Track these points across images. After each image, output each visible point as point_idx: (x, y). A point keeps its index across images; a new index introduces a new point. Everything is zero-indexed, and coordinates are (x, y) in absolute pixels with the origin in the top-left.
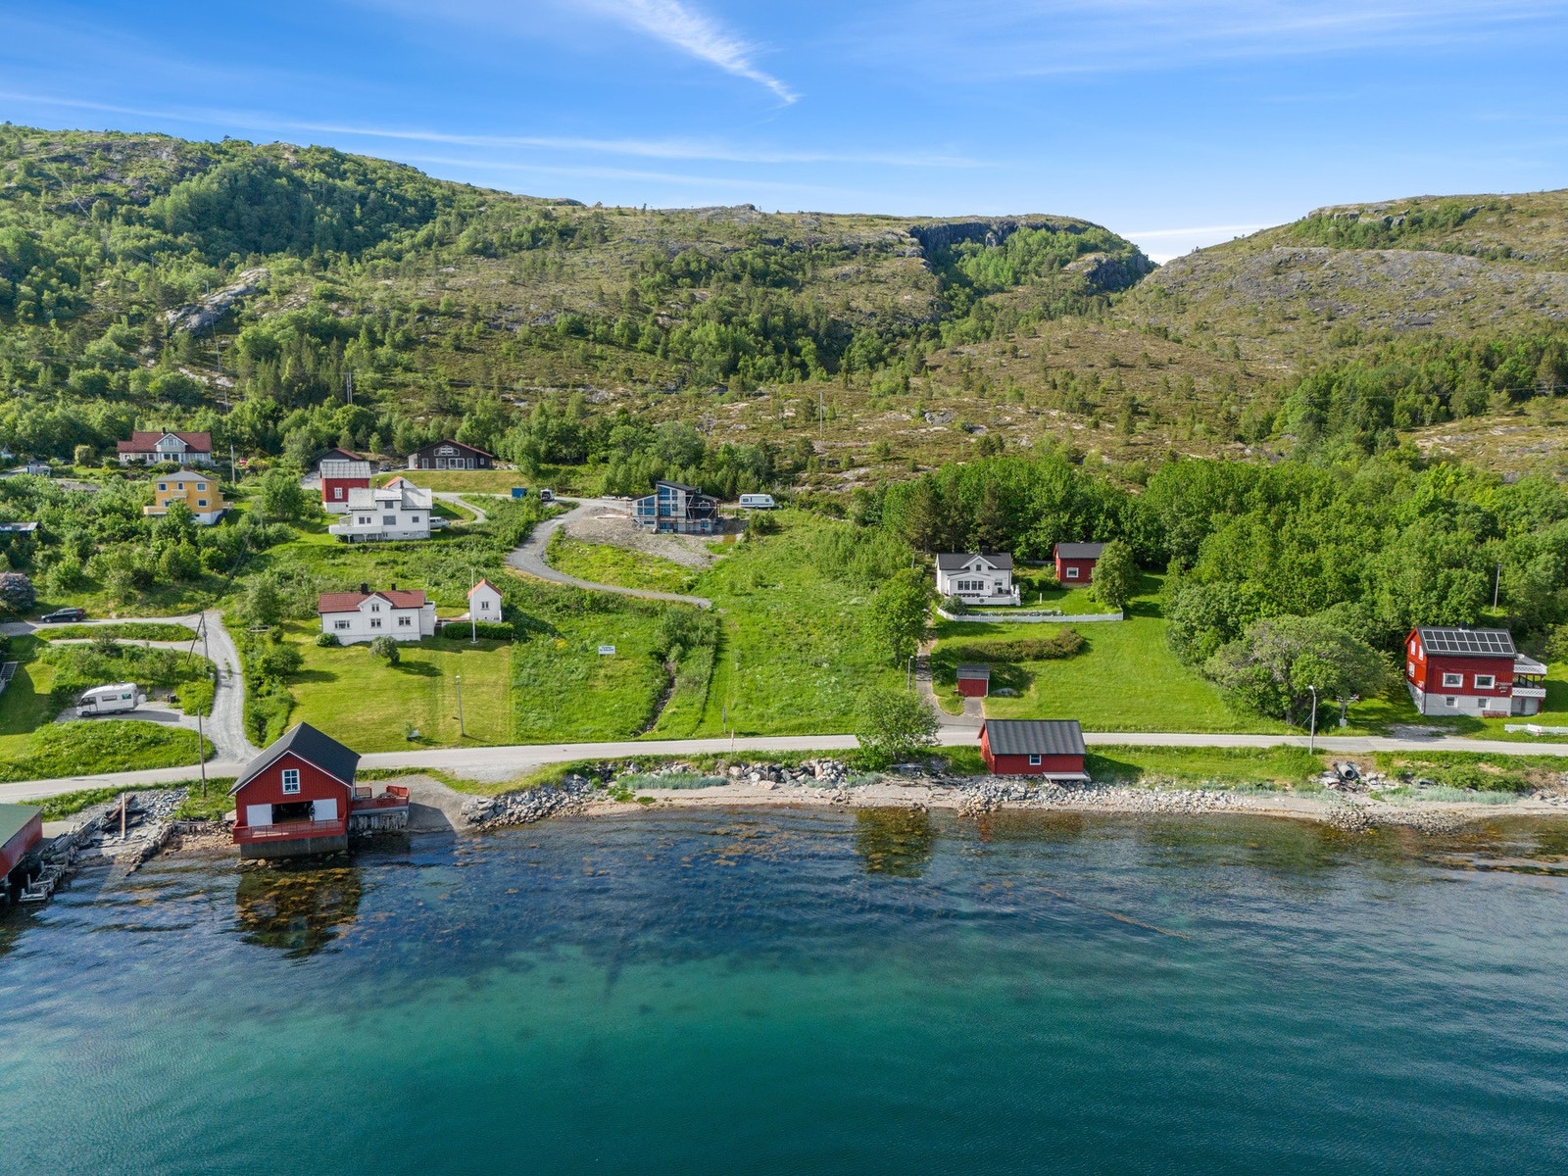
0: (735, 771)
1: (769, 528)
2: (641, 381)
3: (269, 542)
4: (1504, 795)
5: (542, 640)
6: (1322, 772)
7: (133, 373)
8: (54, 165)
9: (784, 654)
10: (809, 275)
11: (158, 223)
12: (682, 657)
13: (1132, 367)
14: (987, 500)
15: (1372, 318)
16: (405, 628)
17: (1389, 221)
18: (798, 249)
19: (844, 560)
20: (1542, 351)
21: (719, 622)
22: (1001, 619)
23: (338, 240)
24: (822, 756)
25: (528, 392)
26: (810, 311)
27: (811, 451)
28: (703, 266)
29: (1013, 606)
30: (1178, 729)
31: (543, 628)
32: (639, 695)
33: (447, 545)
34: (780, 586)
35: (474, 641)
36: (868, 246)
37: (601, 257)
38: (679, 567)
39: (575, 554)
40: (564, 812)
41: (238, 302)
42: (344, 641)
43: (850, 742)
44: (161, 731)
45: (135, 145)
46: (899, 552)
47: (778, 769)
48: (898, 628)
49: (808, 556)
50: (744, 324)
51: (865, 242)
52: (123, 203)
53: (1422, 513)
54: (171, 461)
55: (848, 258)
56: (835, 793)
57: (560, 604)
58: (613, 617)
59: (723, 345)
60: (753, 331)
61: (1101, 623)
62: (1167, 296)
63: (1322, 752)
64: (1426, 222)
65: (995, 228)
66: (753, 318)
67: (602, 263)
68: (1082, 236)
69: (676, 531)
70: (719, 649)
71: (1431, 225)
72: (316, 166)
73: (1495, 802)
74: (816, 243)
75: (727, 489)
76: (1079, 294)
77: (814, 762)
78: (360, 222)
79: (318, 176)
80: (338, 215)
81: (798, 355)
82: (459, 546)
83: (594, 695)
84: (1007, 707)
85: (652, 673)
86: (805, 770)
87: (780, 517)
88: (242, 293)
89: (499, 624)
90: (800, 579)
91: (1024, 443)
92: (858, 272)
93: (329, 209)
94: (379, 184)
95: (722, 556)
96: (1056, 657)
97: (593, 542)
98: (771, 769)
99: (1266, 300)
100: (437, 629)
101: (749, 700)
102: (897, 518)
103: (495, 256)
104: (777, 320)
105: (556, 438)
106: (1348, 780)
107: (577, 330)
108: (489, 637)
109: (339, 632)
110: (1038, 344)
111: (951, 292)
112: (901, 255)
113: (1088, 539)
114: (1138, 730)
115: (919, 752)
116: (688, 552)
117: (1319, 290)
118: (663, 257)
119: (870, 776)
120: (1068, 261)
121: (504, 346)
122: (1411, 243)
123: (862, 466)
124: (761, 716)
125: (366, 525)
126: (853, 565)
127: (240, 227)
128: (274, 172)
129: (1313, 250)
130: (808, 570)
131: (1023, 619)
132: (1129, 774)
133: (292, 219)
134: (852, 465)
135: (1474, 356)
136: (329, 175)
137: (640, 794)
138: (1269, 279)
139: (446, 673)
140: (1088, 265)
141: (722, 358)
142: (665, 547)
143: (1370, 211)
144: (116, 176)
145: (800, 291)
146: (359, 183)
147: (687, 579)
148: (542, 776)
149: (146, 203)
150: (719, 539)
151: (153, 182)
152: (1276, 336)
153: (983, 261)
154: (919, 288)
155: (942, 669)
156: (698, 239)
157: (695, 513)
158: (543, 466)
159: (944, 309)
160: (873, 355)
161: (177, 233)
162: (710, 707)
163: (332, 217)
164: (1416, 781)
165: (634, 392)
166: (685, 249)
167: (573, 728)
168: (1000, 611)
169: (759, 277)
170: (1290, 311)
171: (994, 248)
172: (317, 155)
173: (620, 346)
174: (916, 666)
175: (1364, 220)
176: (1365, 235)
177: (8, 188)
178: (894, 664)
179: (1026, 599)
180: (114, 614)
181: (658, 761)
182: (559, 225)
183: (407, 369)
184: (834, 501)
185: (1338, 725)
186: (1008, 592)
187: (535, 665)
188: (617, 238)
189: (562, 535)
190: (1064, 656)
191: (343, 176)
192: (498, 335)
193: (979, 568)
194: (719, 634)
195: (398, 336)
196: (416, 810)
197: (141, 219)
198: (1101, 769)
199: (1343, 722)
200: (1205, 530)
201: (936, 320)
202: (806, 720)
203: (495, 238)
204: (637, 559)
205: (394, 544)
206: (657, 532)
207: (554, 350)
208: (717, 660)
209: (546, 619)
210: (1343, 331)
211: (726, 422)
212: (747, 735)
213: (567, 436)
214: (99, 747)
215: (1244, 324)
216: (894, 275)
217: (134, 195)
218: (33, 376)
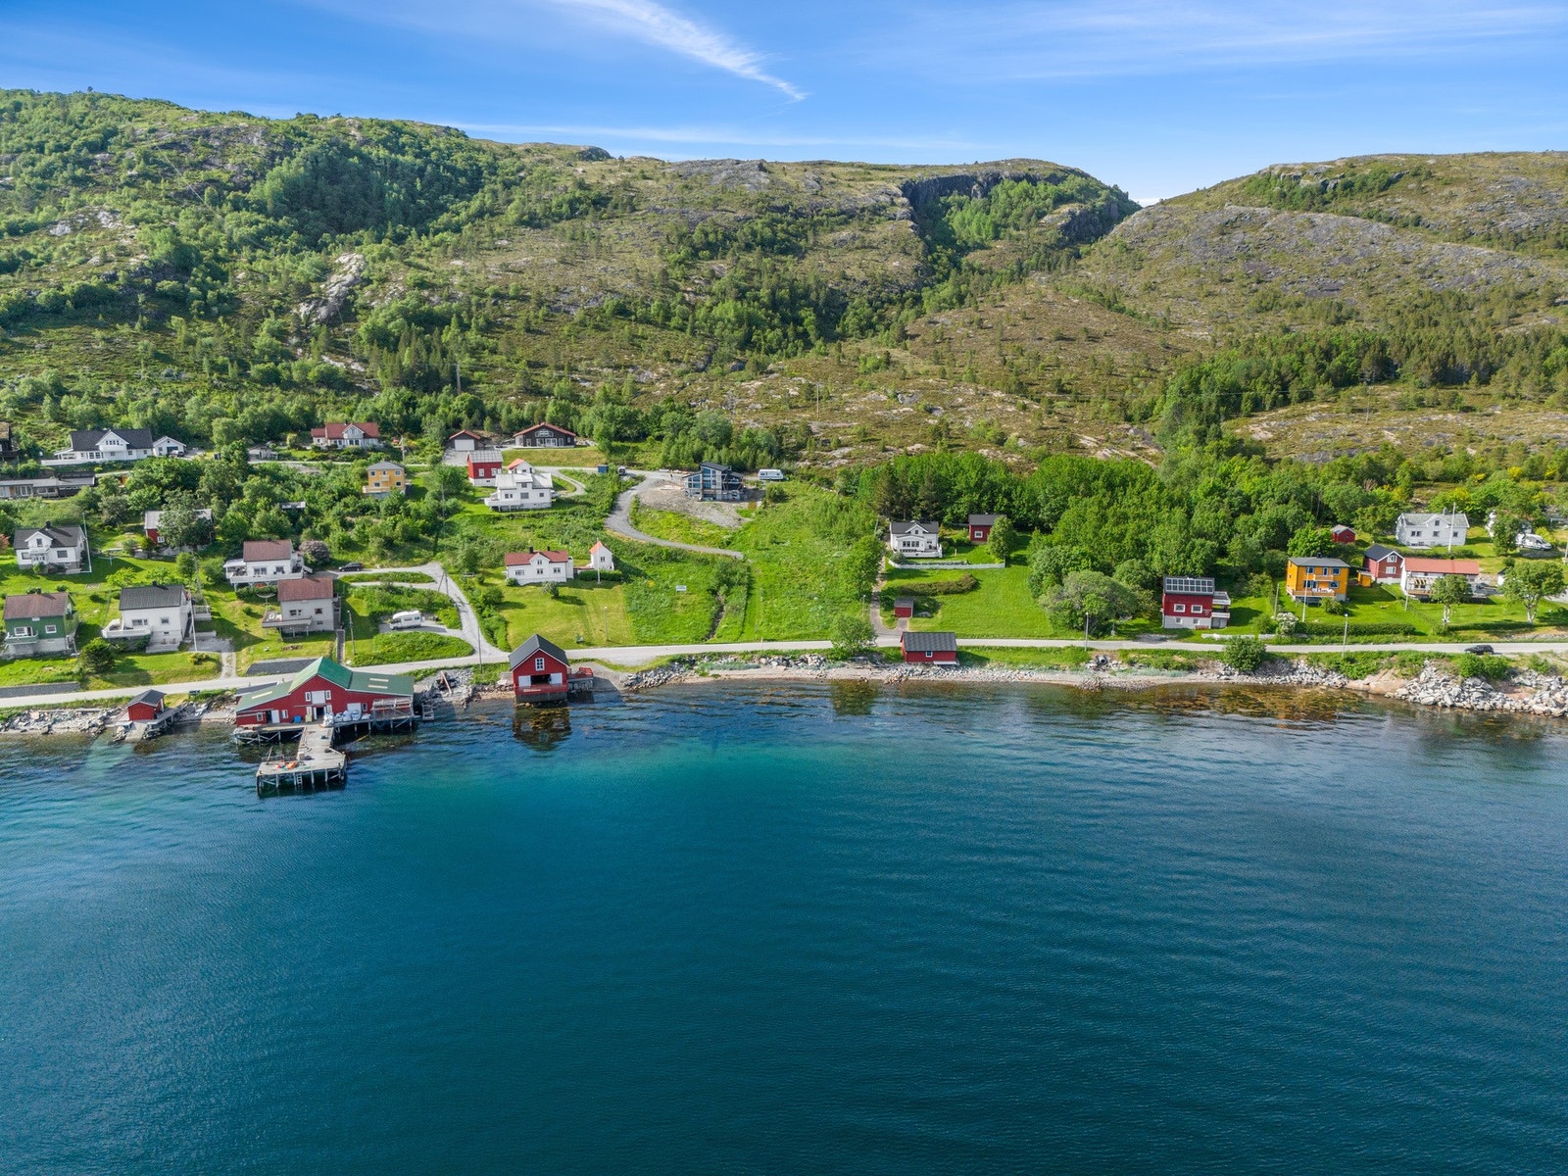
0: (763, 660)
1: (780, 497)
2: (676, 360)
3: (449, 513)
4: (1182, 672)
5: (640, 581)
6: (1088, 660)
7: (294, 365)
8: (165, 153)
9: (791, 591)
10: (811, 242)
11: (261, 208)
12: (727, 593)
13: (1073, 340)
14: (927, 483)
15: (1293, 283)
16: (557, 575)
17: (1325, 184)
18: (801, 215)
19: (831, 524)
20: (1369, 345)
21: (749, 569)
22: (928, 567)
23: (406, 214)
24: (812, 652)
25: (589, 372)
26: (811, 281)
27: (810, 432)
28: (720, 237)
29: (937, 558)
30: (1018, 637)
31: (638, 573)
32: (704, 616)
33: (565, 514)
34: (787, 544)
35: (599, 582)
36: (863, 210)
37: (631, 228)
38: (719, 528)
39: (649, 519)
40: (673, 681)
41: (351, 292)
42: (521, 583)
43: (827, 645)
44: (442, 637)
45: (229, 130)
46: (868, 518)
47: (787, 659)
48: (860, 577)
49: (807, 520)
50: (756, 298)
51: (860, 206)
52: (230, 190)
53: (1206, 495)
54: (355, 446)
55: (846, 222)
56: (819, 672)
57: (646, 556)
58: (680, 565)
59: (740, 320)
60: (764, 305)
61: (991, 570)
62: (1128, 250)
63: (1092, 649)
64: (1357, 185)
65: (980, 180)
66: (764, 293)
67: (633, 234)
68: (1061, 187)
69: (715, 499)
70: (750, 587)
71: (1360, 189)
72: (379, 142)
73: (1174, 676)
74: (816, 209)
75: (749, 464)
76: (1052, 247)
77: (807, 656)
78: (421, 194)
79: (383, 152)
80: (403, 191)
81: (801, 325)
82: (573, 513)
83: (676, 617)
84: (923, 624)
85: (709, 603)
86: (802, 660)
87: (788, 488)
88: (352, 284)
89: (612, 571)
90: (801, 538)
91: (967, 425)
92: (854, 238)
93: (395, 185)
94: (434, 156)
95: (748, 520)
96: (957, 593)
97: (660, 508)
98: (784, 660)
99: (1209, 261)
100: (575, 574)
101: (770, 620)
102: (868, 493)
103: (539, 226)
104: (784, 293)
105: (621, 421)
106: (1101, 664)
107: (622, 311)
108: (609, 580)
109: (518, 577)
110: (1001, 313)
111: (935, 255)
112: (892, 218)
113: (991, 512)
114: (995, 637)
115: (865, 650)
116: (724, 515)
117: (1255, 252)
118: (685, 229)
119: (838, 663)
120: (1045, 214)
121: (566, 328)
122: (1341, 208)
123: (846, 446)
124: (777, 630)
125: (509, 499)
126: (836, 528)
127: (324, 206)
128: (346, 152)
129: (1258, 210)
130: (806, 530)
131: (942, 567)
132: (981, 661)
133: (365, 196)
134: (840, 445)
135: (1317, 349)
136: (391, 151)
137: (712, 673)
138: (1215, 240)
139: (587, 602)
140: (1062, 217)
141: (739, 334)
142: (709, 512)
143: (1311, 174)
144: (217, 162)
145: (803, 257)
146: (417, 156)
147: (725, 537)
148: (658, 663)
149: (247, 189)
150: (745, 505)
151: (250, 168)
152: (1210, 299)
153: (968, 215)
154: (906, 253)
155: (886, 601)
156: (715, 208)
157: (728, 487)
158: (614, 444)
159: (928, 275)
160: (864, 322)
161: (277, 217)
162: (747, 624)
163: (399, 192)
164: (1137, 666)
165: (673, 372)
166: (703, 219)
167: (668, 636)
168: (928, 561)
169: (768, 245)
170: (1227, 274)
171: (979, 201)
172: (379, 130)
173: (656, 325)
174: (870, 598)
175: (1305, 183)
176: (1303, 198)
177: (131, 176)
178: (858, 598)
179: (946, 553)
180: (378, 566)
181: (720, 655)
182: (593, 194)
183: (494, 351)
184: (826, 476)
185: (1110, 634)
186: (936, 548)
187: (638, 598)
188: (643, 206)
189: (638, 505)
190: (962, 592)
191: (401, 150)
192: (559, 317)
193: (917, 532)
194: (750, 577)
195: (481, 321)
196: (596, 681)
197: (247, 205)
198: (965, 658)
199: (1113, 632)
200: (1065, 507)
201: (919, 286)
202: (803, 632)
203: (539, 209)
204: (691, 522)
205: (531, 513)
206: (702, 501)
207: (604, 330)
208: (749, 595)
209: (638, 566)
210: (1264, 296)
211: (746, 401)
212: (769, 641)
213: (630, 419)
214: (414, 647)
215: (1186, 285)
216: (885, 240)
217: (236, 179)
218: (223, 369)
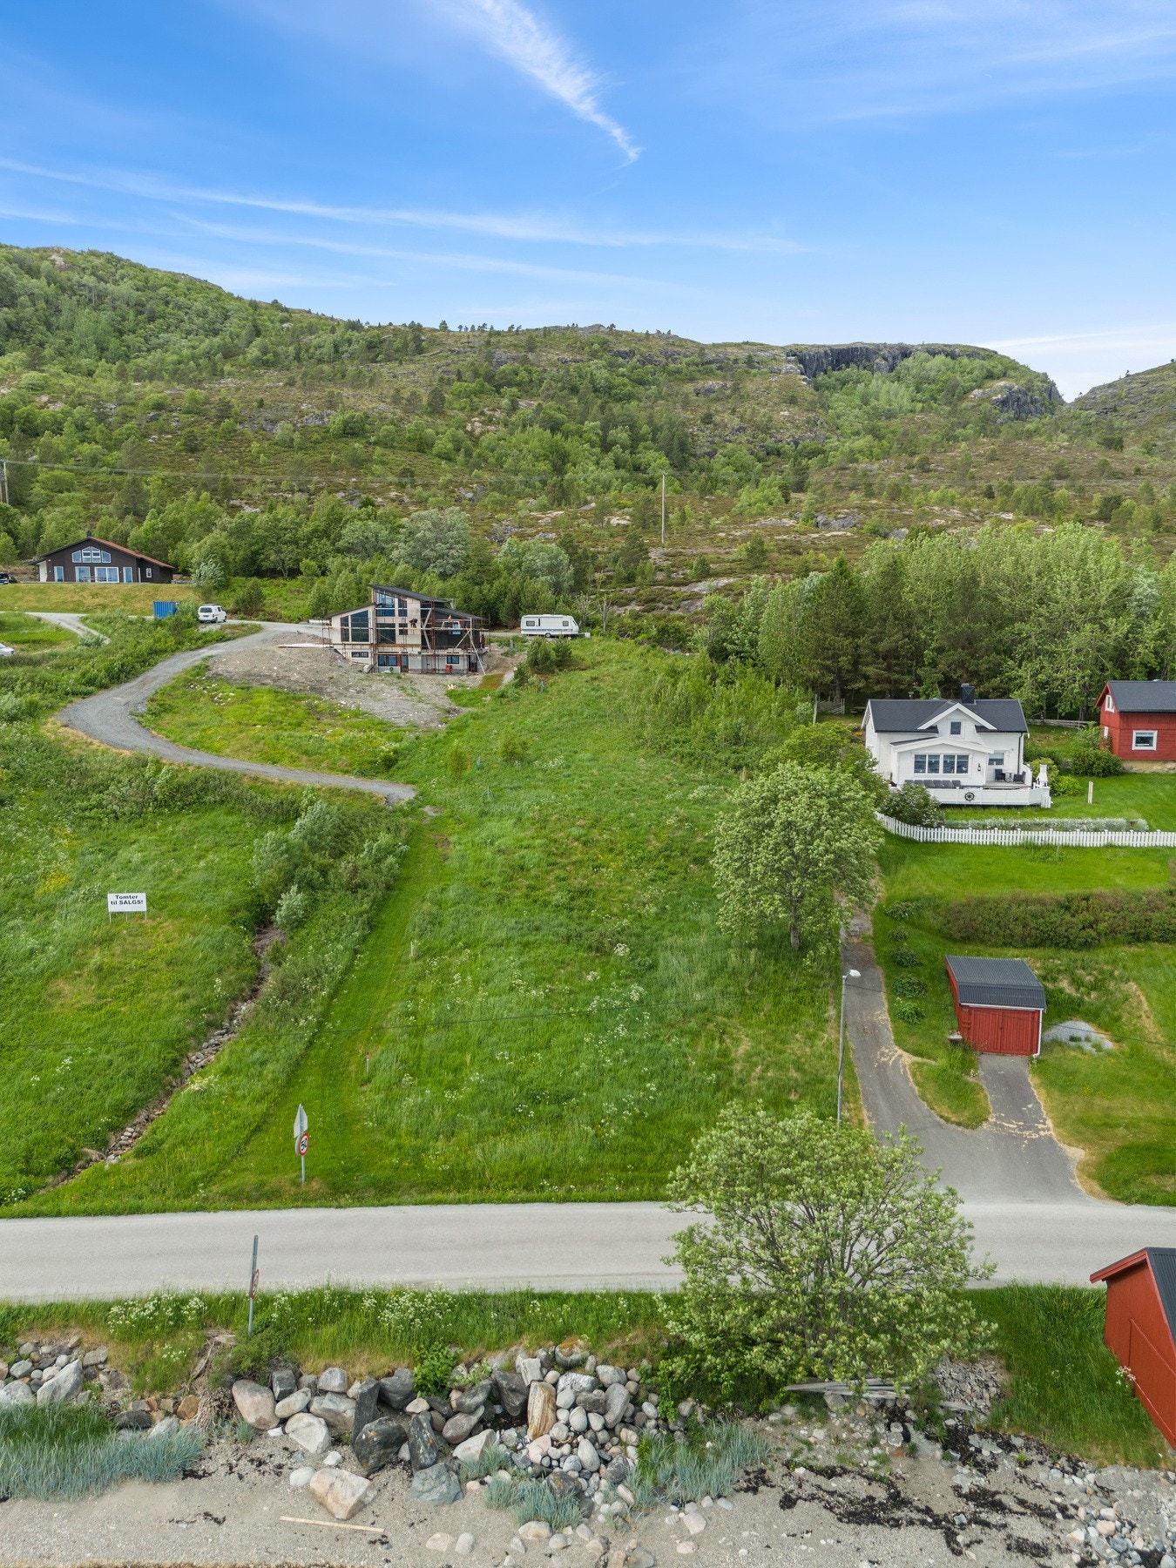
1: (561, 665)
10: (665, 390)
12: (299, 920)
19: (686, 716)
27: (645, 556)
29: (1042, 809)
36: (736, 362)
37: (412, 367)
55: (712, 373)
65: (885, 354)
67: (413, 373)
68: (987, 363)
70: (388, 900)
75: (503, 609)
79: (88, 279)
87: (582, 650)
90: (598, 750)
92: (724, 387)
95: (469, 710)
97: (249, 683)
110: (954, 458)
118: (485, 366)
120: (973, 388)
121: (256, 447)
123: (721, 575)
134: (705, 573)
136: (101, 279)
140: (996, 392)
142: (379, 696)
147: (387, 747)
150: (475, 682)
154: (798, 404)
156: (532, 350)
157: (435, 638)
158: (238, 580)
159: (829, 427)
166: (514, 359)
168: (1014, 819)
171: (884, 374)
173: (408, 451)
179: (1065, 796)
184: (674, 626)
186: (1023, 779)
192: (250, 434)
193: (956, 728)
194: (402, 864)
206: (372, 669)
207: (322, 453)
216: (767, 391)
